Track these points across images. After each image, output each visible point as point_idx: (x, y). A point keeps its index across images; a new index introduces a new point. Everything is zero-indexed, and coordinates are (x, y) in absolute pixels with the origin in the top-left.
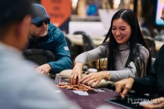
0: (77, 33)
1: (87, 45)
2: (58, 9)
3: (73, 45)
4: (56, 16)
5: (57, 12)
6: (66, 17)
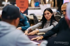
0: (31, 15)
1: (35, 19)
2: (23, 5)
3: (29, 19)
6: (26, 8)
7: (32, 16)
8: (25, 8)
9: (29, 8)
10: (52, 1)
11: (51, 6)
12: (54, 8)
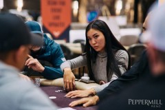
0: (76, 42)
2: (58, 18)
4: (56, 25)
5: (57, 21)
6: (66, 26)
7: (79, 45)
8: (62, 24)
9: (74, 25)
10: (131, 9)
11: (128, 21)
12: (134, 27)
